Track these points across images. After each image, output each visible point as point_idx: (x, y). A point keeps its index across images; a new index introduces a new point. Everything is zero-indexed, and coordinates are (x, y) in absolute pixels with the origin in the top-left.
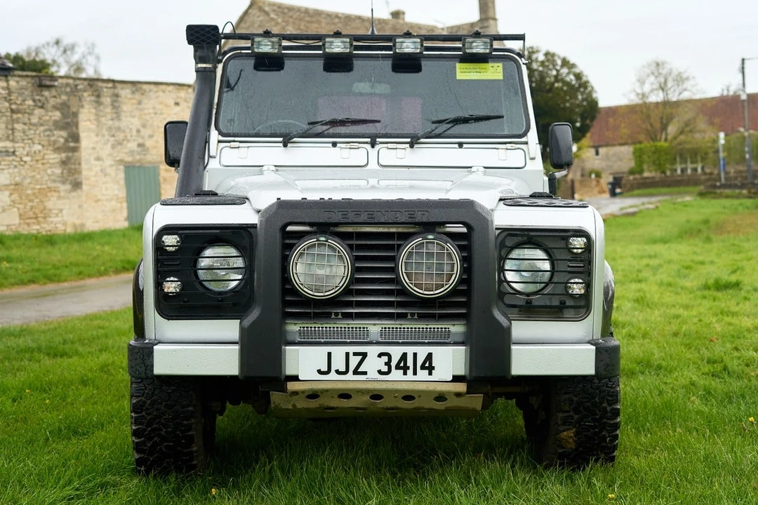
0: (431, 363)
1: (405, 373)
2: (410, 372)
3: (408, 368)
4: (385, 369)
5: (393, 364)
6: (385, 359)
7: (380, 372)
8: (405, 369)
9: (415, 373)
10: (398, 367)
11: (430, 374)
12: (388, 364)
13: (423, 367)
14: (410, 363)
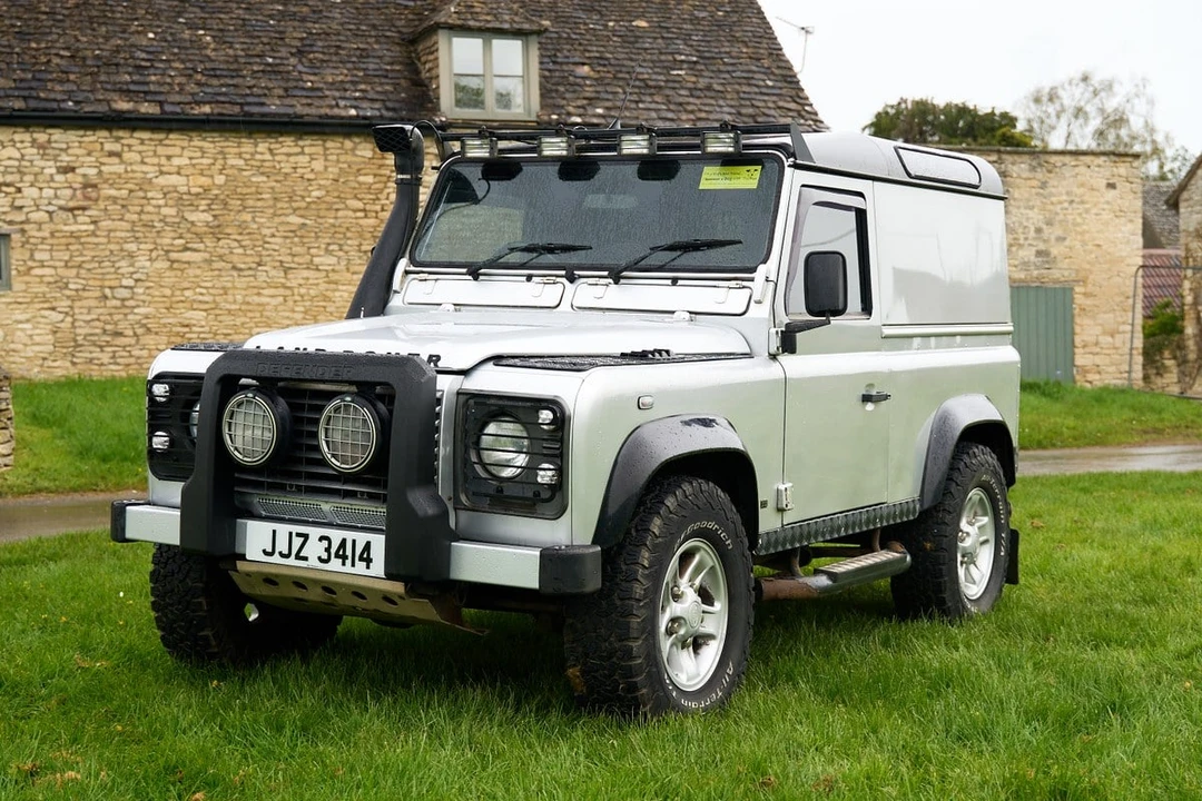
0: (369, 554)
1: (344, 564)
2: (349, 562)
3: (347, 557)
4: (325, 556)
5: (333, 551)
6: (325, 543)
7: (319, 558)
8: (344, 558)
9: (353, 565)
10: (337, 556)
11: (368, 567)
12: (328, 550)
13: (361, 559)
14: (349, 552)
